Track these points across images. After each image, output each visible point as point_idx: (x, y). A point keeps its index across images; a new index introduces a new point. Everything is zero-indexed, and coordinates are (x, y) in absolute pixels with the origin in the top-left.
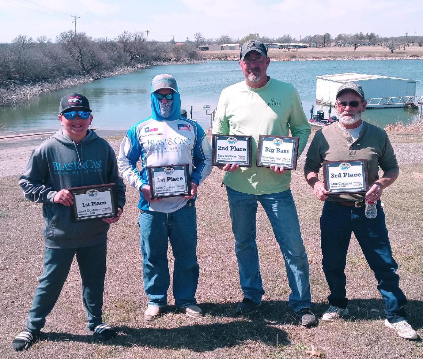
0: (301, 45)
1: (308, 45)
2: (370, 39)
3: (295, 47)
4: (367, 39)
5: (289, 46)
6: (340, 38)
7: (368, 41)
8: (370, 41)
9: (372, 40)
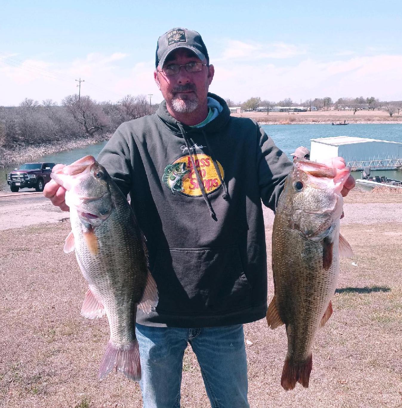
0: (302, 108)
1: (309, 109)
2: (370, 103)
3: (296, 110)
4: (367, 103)
5: (290, 109)
6: (340, 101)
7: (368, 104)
8: (369, 105)
9: (373, 103)
